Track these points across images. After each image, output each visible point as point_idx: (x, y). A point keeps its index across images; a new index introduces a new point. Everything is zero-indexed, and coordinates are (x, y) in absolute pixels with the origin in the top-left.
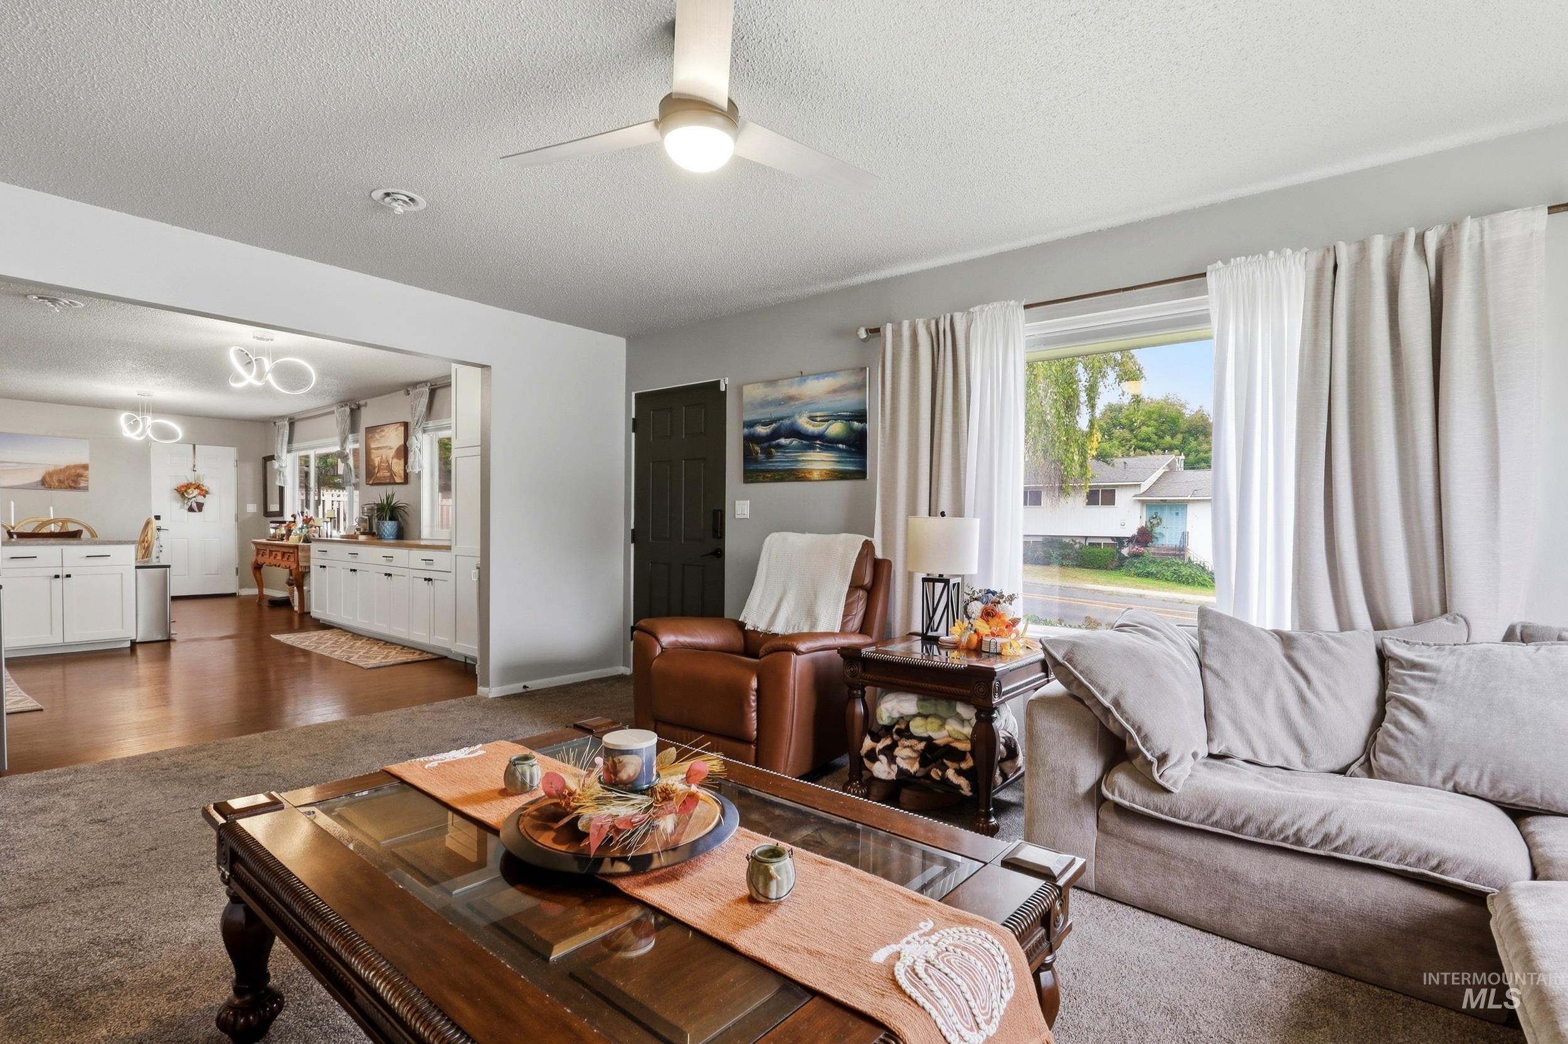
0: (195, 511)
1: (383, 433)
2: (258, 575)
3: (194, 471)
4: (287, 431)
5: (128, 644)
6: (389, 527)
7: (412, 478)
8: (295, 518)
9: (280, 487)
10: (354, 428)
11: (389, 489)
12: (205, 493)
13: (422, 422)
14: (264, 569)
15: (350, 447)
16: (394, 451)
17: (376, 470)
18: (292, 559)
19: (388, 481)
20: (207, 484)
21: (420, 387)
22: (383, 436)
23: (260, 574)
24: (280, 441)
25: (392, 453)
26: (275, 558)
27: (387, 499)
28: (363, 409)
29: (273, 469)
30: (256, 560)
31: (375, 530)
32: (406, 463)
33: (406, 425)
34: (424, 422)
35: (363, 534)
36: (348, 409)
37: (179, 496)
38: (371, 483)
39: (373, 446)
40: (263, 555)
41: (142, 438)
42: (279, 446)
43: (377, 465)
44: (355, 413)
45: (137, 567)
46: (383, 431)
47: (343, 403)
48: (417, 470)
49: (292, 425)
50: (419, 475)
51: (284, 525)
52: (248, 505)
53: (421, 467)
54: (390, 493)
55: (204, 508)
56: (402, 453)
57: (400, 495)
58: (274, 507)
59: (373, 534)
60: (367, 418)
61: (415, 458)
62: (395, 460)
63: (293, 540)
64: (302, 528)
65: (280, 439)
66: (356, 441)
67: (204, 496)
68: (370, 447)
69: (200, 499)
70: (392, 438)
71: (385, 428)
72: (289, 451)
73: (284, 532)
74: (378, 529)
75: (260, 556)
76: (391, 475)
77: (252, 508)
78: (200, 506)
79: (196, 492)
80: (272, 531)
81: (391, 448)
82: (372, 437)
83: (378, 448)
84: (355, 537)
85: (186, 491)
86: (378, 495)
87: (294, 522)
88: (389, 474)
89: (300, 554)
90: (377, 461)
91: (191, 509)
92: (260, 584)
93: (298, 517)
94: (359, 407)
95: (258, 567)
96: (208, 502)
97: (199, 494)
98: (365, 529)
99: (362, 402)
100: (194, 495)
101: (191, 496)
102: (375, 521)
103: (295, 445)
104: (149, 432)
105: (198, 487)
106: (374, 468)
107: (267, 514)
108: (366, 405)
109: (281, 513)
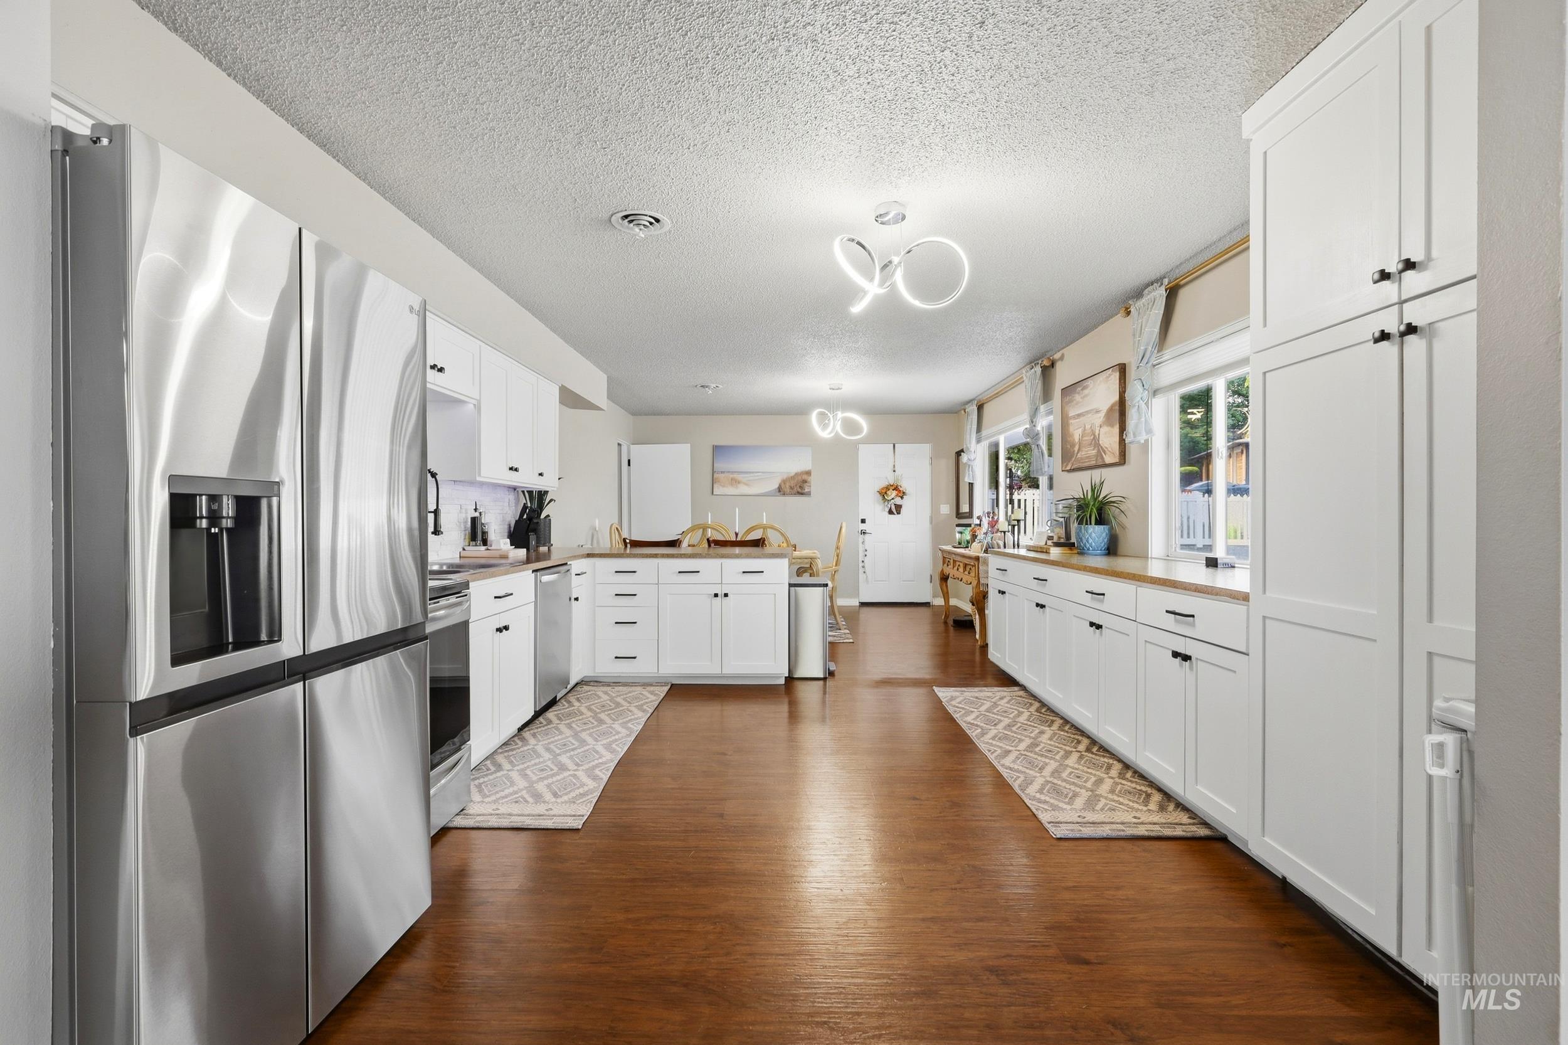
0: (894, 514)
1: (1086, 392)
2: (945, 588)
3: (894, 471)
4: (975, 417)
5: (782, 681)
6: (1096, 535)
7: (1133, 452)
8: (981, 521)
9: (969, 483)
10: (1047, 396)
11: (1096, 475)
12: (902, 495)
13: (1152, 353)
14: (950, 581)
15: (1042, 423)
16: (1102, 415)
17: (1076, 449)
18: (973, 574)
19: (1093, 463)
20: (905, 485)
21: (1150, 292)
22: (1086, 396)
23: (947, 586)
24: (968, 431)
25: (1099, 418)
26: (958, 569)
27: (1093, 491)
28: (1058, 365)
29: (962, 462)
30: (942, 570)
31: (1073, 540)
32: (1123, 429)
33: (1123, 369)
34: (1155, 355)
35: (1057, 545)
36: (1038, 369)
37: (881, 498)
38: (1068, 468)
39: (1071, 414)
40: (948, 565)
41: (832, 435)
42: (968, 436)
43: (1077, 440)
44: (1048, 371)
45: (791, 585)
46: (1085, 388)
47: (1032, 363)
48: (1142, 438)
49: (980, 408)
50: (1145, 447)
51: (969, 529)
52: (941, 506)
53: (1149, 431)
54: (1097, 481)
55: (903, 510)
56: (1117, 415)
57: (1113, 483)
58: (965, 508)
59: (1071, 546)
60: (1063, 377)
61: (1139, 419)
62: (1105, 429)
63: (975, 550)
64: (986, 534)
65: (969, 427)
66: (1050, 412)
67: (902, 498)
68: (1067, 415)
69: (898, 501)
70: (1104, 394)
71: (1089, 382)
72: (979, 441)
73: (968, 537)
74: (1080, 539)
75: (946, 565)
76: (1099, 451)
77: (946, 509)
78: (899, 508)
79: (894, 493)
80: (958, 536)
81: (1098, 412)
82: (1070, 401)
83: (1079, 415)
84: (1045, 551)
85: (886, 493)
86: (1077, 485)
87: (980, 525)
88: (1094, 452)
89: (980, 567)
90: (1076, 434)
91: (891, 512)
92: (946, 596)
93: (984, 519)
94: (1053, 365)
95: (944, 578)
96: (906, 503)
97: (897, 495)
98: (1059, 538)
99: (1057, 356)
100: (893, 496)
101: (889, 498)
102: (1074, 526)
103: (984, 433)
104: (839, 428)
105: (896, 489)
106: (1073, 445)
107: (959, 515)
108: (1062, 358)
109: (970, 515)
